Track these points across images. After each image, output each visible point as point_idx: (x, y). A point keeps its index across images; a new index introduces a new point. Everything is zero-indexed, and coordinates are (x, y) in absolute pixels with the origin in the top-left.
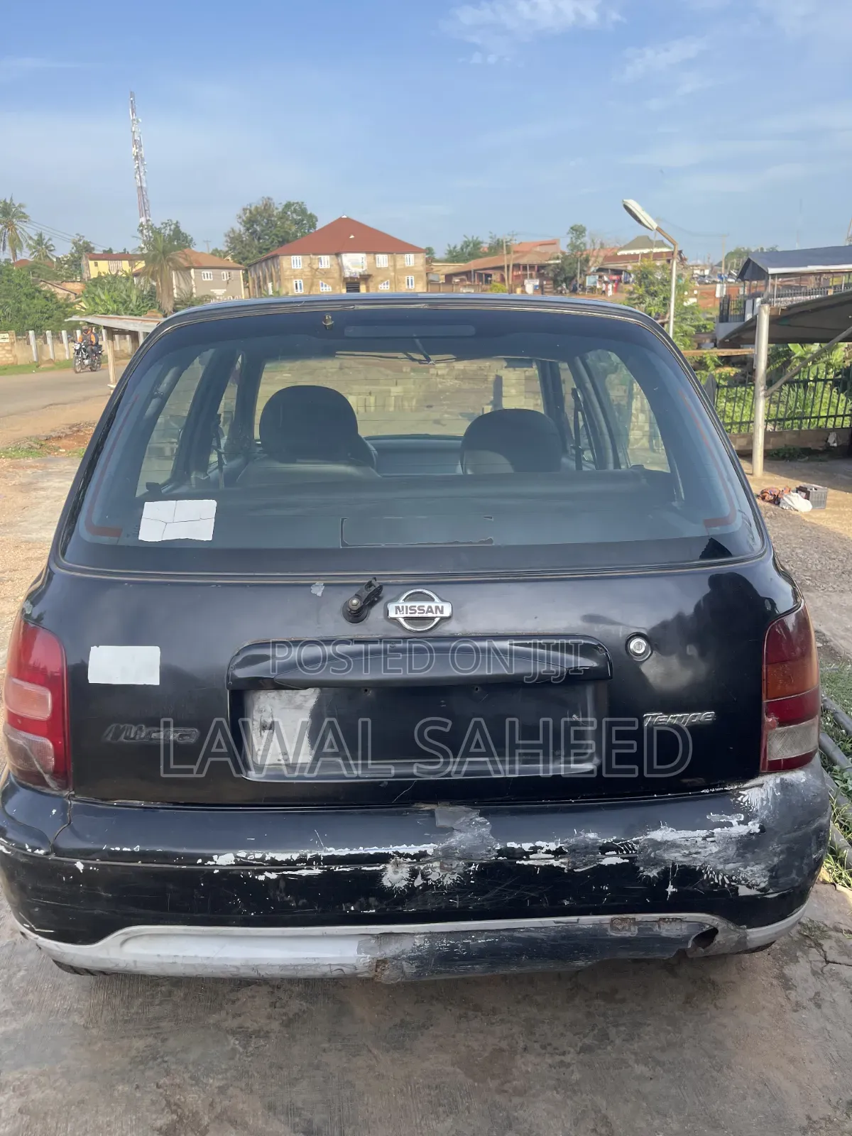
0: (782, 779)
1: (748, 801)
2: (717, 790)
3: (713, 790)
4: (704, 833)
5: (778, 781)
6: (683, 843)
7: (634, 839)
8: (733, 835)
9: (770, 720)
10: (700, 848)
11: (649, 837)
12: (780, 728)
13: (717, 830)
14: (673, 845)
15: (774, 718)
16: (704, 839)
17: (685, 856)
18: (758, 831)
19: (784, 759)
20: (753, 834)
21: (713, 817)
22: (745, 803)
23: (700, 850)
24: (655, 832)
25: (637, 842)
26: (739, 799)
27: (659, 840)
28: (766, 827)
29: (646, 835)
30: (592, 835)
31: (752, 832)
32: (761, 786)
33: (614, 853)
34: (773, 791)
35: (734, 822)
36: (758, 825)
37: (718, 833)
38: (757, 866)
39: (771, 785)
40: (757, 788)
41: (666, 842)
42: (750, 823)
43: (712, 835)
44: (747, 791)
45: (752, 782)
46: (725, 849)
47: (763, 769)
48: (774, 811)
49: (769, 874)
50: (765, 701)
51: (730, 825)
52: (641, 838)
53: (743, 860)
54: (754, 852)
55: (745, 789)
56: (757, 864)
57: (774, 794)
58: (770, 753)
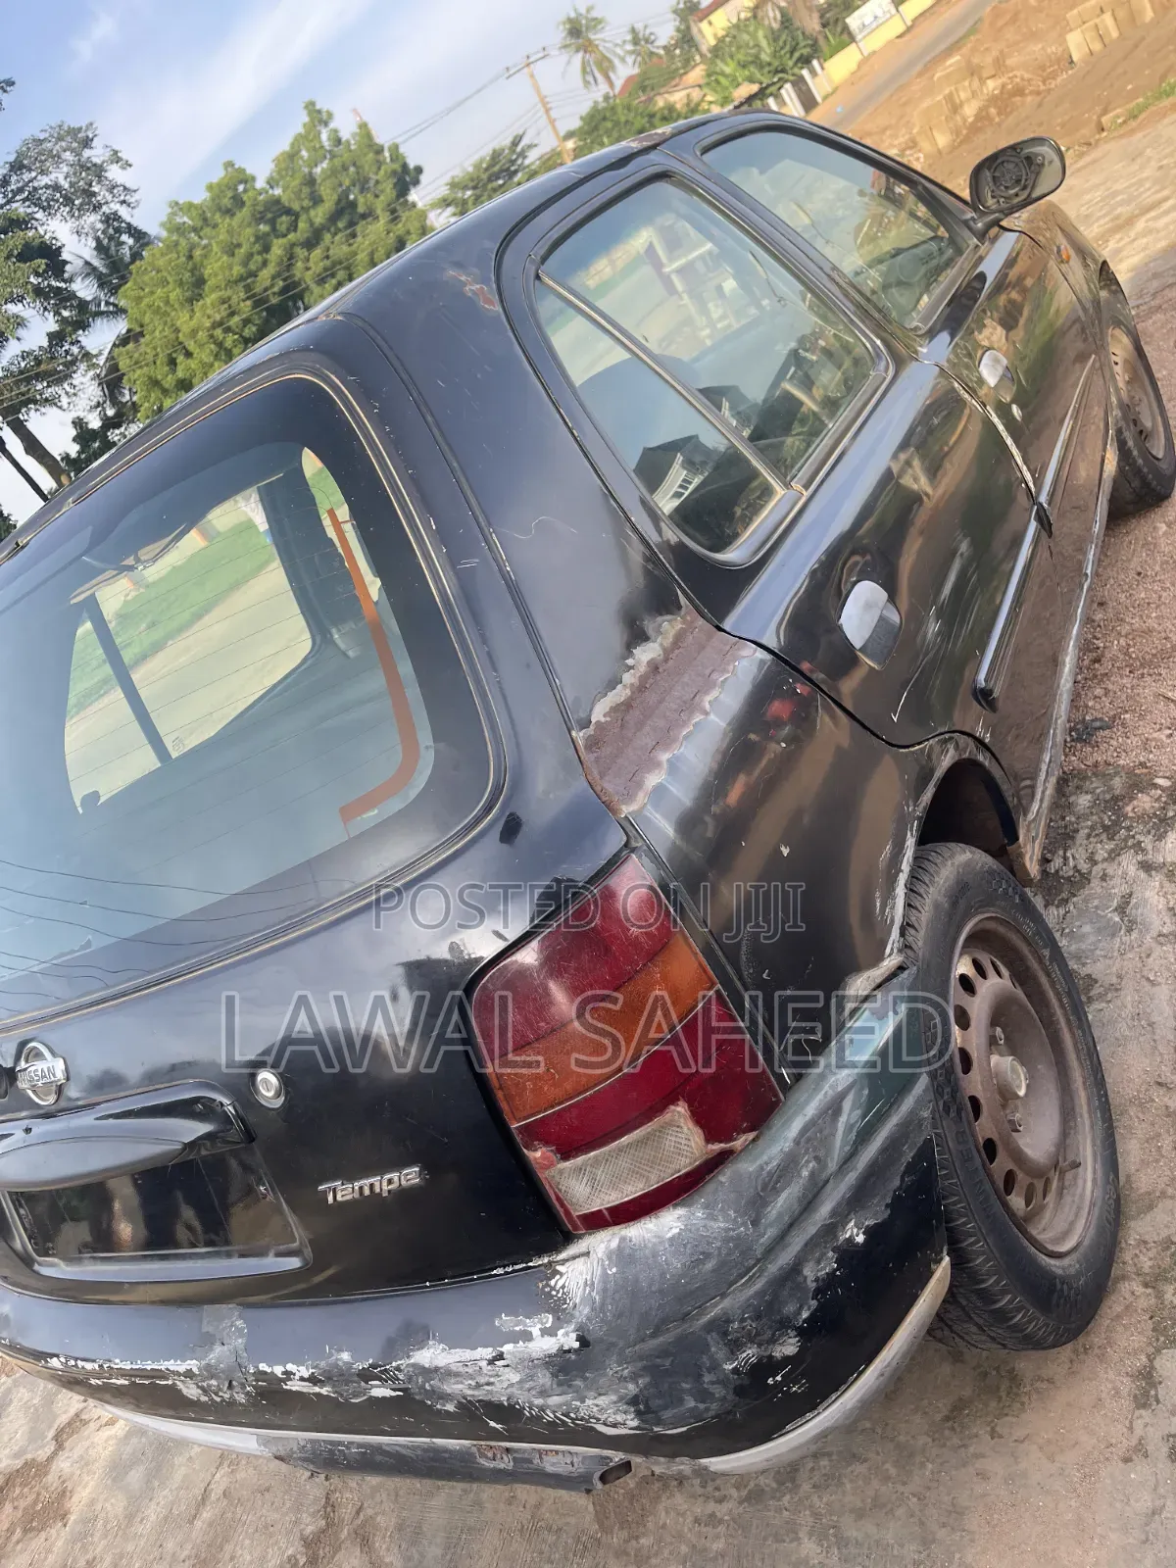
0: (623, 1239)
1: (563, 1287)
2: (517, 1267)
3: (511, 1269)
4: (488, 1353)
5: (614, 1244)
6: (461, 1369)
7: (394, 1364)
8: (534, 1355)
9: (538, 1154)
10: (491, 1376)
11: (412, 1361)
12: (567, 1163)
13: (507, 1348)
14: (448, 1373)
15: (544, 1149)
16: (491, 1362)
17: (470, 1387)
18: (577, 1345)
19: (607, 1209)
20: (569, 1351)
21: (505, 1322)
22: (558, 1292)
23: (492, 1380)
24: (419, 1352)
25: (398, 1369)
26: (552, 1283)
27: (427, 1366)
28: (590, 1338)
29: (408, 1357)
30: (345, 1356)
31: (566, 1348)
32: (587, 1254)
33: (377, 1382)
34: (603, 1265)
35: (536, 1331)
36: (574, 1336)
37: (509, 1353)
38: (603, 1397)
39: (600, 1255)
40: (582, 1259)
41: (437, 1369)
42: (561, 1332)
43: (500, 1357)
44: (567, 1264)
45: (572, 1250)
46: (531, 1377)
47: (576, 1228)
48: (603, 1304)
49: (633, 1409)
50: (514, 1126)
51: (527, 1336)
52: (402, 1362)
53: (570, 1390)
54: (585, 1379)
55: (564, 1262)
56: (600, 1395)
57: (604, 1270)
58: (572, 1204)
